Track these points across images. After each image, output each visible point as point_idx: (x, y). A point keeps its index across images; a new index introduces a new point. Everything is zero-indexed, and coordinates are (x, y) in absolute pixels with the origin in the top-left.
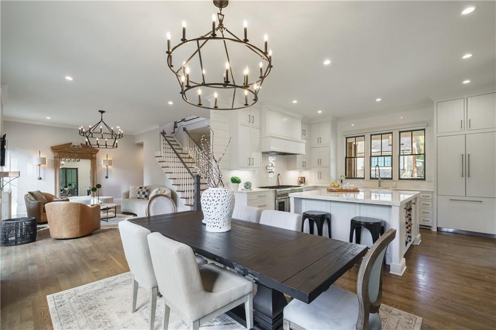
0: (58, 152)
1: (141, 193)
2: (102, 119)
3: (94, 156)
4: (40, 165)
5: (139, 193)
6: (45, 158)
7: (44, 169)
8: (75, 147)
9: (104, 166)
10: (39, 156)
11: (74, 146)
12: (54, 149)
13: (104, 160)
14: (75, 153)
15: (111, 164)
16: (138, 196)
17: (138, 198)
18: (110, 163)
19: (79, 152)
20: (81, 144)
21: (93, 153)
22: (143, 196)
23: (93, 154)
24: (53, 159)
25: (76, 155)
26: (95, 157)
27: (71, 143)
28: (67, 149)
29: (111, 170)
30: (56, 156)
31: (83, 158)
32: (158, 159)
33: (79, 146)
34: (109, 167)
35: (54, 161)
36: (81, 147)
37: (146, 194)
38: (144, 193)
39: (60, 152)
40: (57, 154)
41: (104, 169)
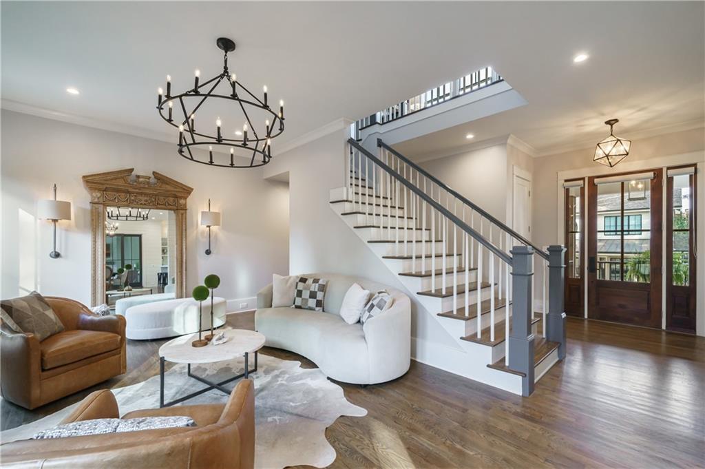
0: (99, 190)
1: (306, 294)
2: (226, 68)
3: (182, 201)
4: (55, 221)
5: (300, 293)
6: (68, 204)
7: (67, 230)
8: (141, 180)
9: (202, 227)
10: (52, 199)
11: (138, 177)
12: (92, 182)
13: (203, 212)
14: (141, 194)
15: (217, 223)
16: (299, 301)
17: (297, 307)
18: (216, 219)
19: (147, 191)
20: (154, 173)
21: (179, 195)
22: (312, 303)
23: (181, 198)
24: (88, 207)
25: (143, 199)
26: (185, 205)
27: (132, 170)
28: (121, 182)
29: (216, 236)
30: (96, 200)
31: (158, 206)
32: (340, 208)
33: (150, 178)
34: (214, 228)
35: (92, 212)
36: (153, 180)
37: (320, 296)
38: (313, 295)
39: (106, 190)
40: (99, 195)
41: (203, 233)
